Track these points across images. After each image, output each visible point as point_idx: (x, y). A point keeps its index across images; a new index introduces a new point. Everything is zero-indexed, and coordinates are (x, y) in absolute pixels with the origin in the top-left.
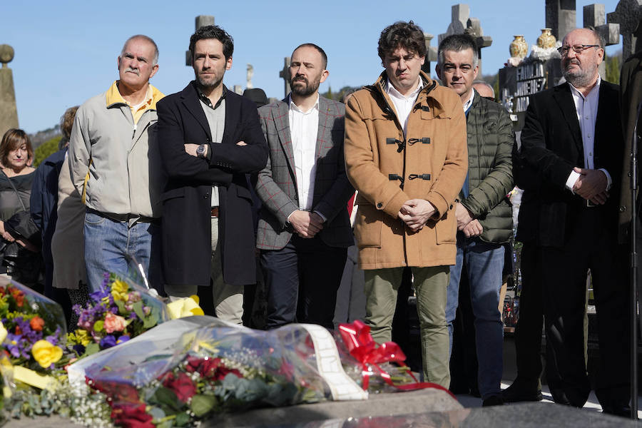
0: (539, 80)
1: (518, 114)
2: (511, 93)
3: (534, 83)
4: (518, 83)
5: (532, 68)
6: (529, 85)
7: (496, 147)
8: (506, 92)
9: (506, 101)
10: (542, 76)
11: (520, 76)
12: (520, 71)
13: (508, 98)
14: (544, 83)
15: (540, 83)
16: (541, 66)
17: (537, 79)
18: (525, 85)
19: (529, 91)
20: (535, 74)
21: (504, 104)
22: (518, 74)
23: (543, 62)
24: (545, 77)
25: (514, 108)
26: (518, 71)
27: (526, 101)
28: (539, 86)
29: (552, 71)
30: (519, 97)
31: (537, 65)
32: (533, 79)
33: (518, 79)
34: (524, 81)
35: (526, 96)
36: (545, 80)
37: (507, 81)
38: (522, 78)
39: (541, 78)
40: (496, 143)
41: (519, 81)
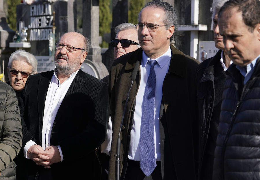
0: (48, 17)
1: (32, 42)
2: (26, 25)
3: (44, 19)
4: (32, 18)
5: (43, 7)
6: (40, 20)
7: (3, 122)
8: (22, 24)
9: (22, 32)
10: (50, 13)
11: (33, 12)
12: (33, 8)
13: (23, 29)
14: (51, 20)
15: (48, 19)
16: (50, 6)
17: (46, 16)
18: (37, 20)
19: (40, 25)
20: (44, 12)
21: (20, 34)
22: (31, 10)
23: (51, 4)
24: (53, 15)
25: (28, 37)
26: (31, 8)
27: (37, 33)
28: (48, 22)
29: (58, 10)
30: (33, 29)
31: (46, 5)
32: (43, 16)
33: (31, 15)
34: (36, 16)
35: (37, 29)
36: (52, 17)
37: (23, 15)
38: (34, 14)
39: (49, 15)
40: (3, 118)
41: (33, 16)
